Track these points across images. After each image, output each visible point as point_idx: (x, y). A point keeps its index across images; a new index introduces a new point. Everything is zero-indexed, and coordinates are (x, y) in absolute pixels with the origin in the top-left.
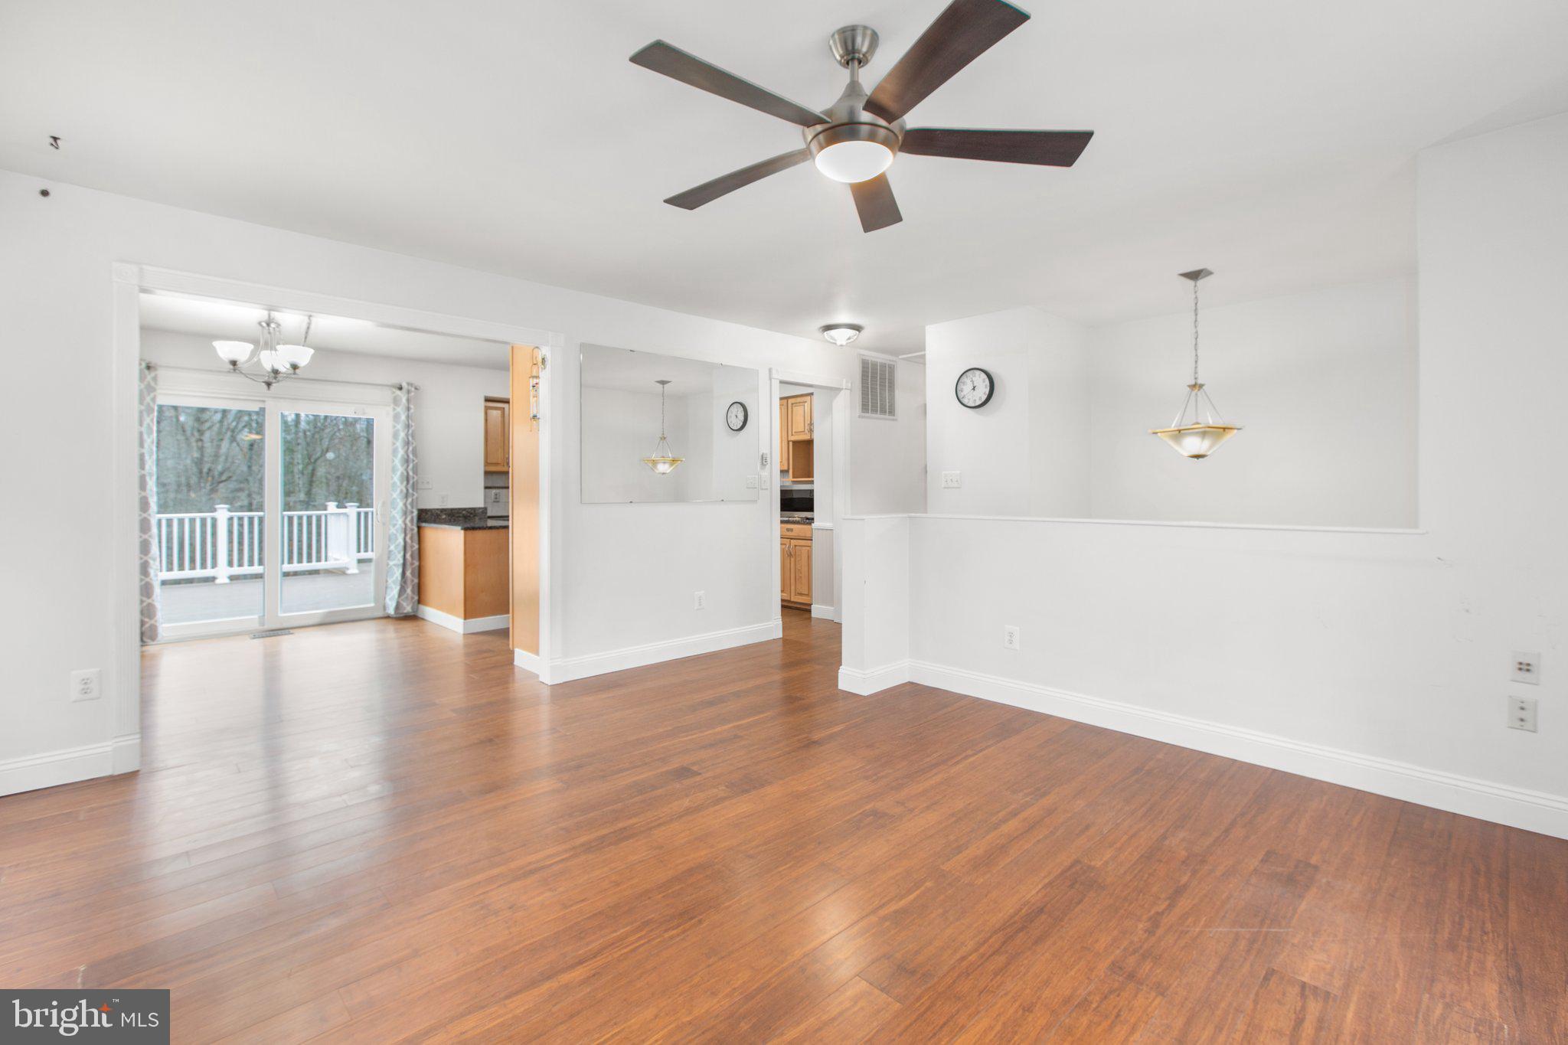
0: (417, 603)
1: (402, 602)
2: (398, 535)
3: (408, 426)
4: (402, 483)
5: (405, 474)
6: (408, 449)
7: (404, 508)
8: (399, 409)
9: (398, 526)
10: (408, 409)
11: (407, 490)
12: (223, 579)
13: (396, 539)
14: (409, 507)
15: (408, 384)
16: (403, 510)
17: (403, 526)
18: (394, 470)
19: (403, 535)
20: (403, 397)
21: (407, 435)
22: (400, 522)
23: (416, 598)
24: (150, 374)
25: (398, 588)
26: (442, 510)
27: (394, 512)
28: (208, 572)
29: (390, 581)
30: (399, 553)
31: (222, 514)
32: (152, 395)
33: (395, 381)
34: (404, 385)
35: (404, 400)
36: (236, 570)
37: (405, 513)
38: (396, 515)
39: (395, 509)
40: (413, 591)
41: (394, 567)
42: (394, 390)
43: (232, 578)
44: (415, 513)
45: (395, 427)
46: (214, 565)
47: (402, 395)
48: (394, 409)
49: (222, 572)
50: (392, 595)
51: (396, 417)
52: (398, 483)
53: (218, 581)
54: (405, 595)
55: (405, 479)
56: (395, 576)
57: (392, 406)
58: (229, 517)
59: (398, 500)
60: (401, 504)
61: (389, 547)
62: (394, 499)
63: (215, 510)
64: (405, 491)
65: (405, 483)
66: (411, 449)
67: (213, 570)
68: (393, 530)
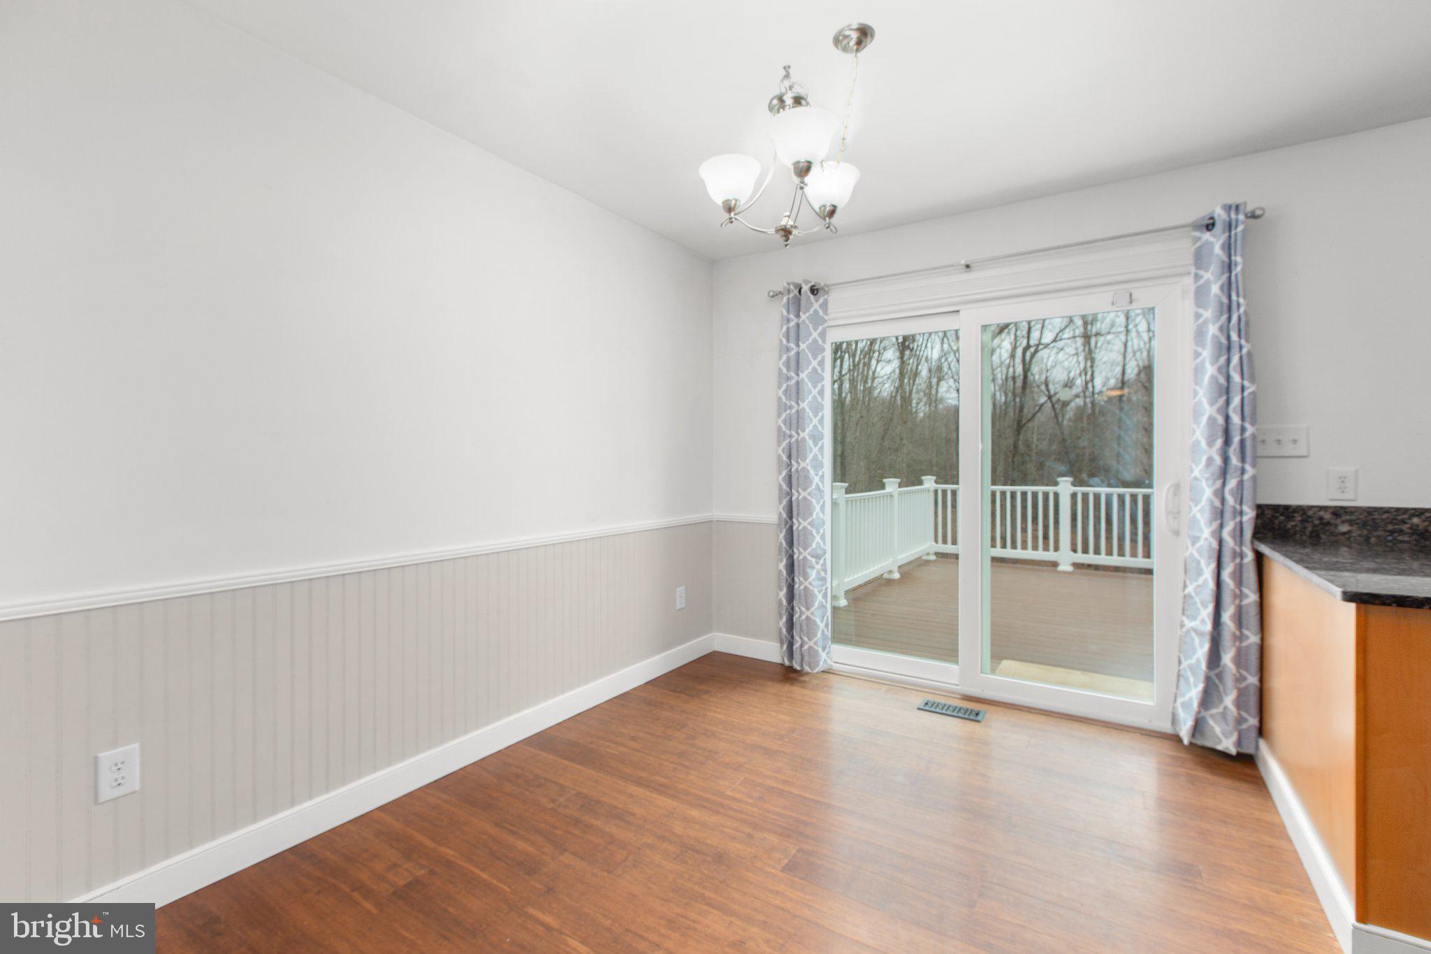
0: (1253, 734)
1: (1211, 722)
2: (1203, 563)
3: (1228, 308)
4: (1210, 444)
5: (1220, 420)
6: (1228, 361)
7: (1217, 503)
8: (1207, 275)
9: (1201, 542)
10: (1229, 267)
11: (1226, 460)
12: (1065, 567)
13: (1199, 572)
14: (1230, 500)
15: (1228, 208)
16: (1213, 507)
17: (1215, 545)
18: (1197, 413)
19: (1213, 565)
20: (1215, 241)
21: (1225, 329)
22: (1206, 533)
23: (1253, 721)
24: (817, 301)
25: (1201, 686)
26: (1338, 512)
27: (1195, 510)
28: (1050, 556)
29: (1185, 664)
30: (1204, 605)
31: (1065, 487)
32: (820, 329)
33: (1199, 212)
34: (1220, 213)
35: (1218, 250)
36: (1081, 558)
37: (1219, 514)
38: (1198, 515)
39: (1197, 503)
40: (1239, 704)
41: (1194, 635)
42: (1197, 234)
43: (1077, 566)
44: (1249, 514)
45: (1198, 316)
46: (1056, 549)
47: (1212, 239)
48: (1197, 277)
49: (1066, 558)
50: (1187, 696)
51: (1200, 294)
52: (1203, 444)
53: (1060, 568)
54: (1220, 709)
55: (1220, 433)
56: (1195, 657)
57: (1193, 270)
58: (1072, 492)
59: (1204, 483)
60: (1207, 492)
61: (1185, 586)
62: (1196, 479)
63: (1056, 484)
64: (1218, 460)
65: (1219, 442)
66: (1235, 360)
67: (1056, 554)
68: (1192, 551)
